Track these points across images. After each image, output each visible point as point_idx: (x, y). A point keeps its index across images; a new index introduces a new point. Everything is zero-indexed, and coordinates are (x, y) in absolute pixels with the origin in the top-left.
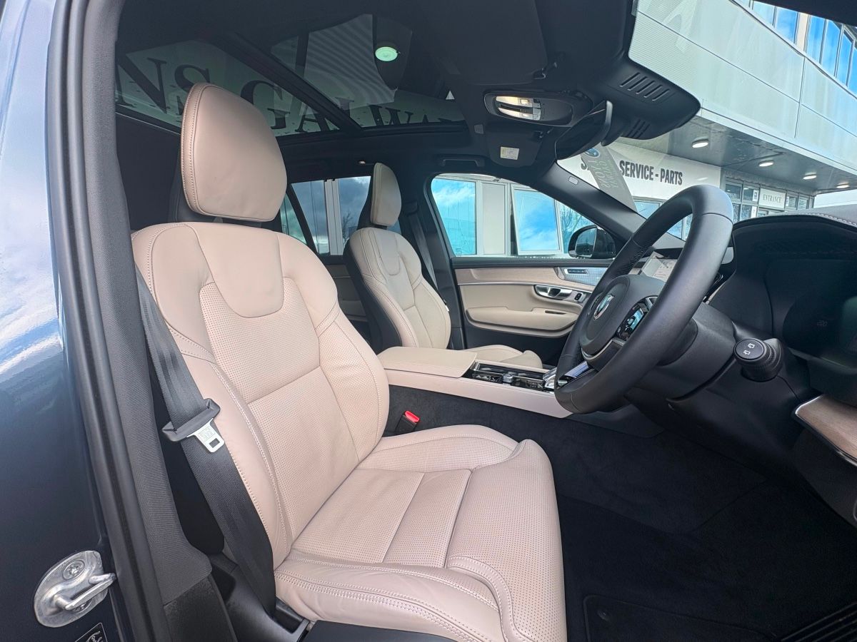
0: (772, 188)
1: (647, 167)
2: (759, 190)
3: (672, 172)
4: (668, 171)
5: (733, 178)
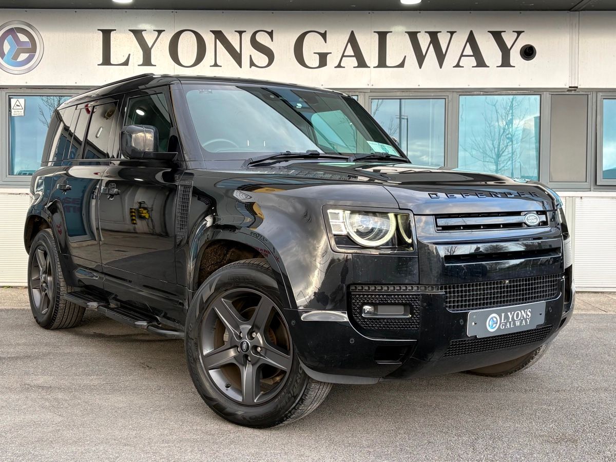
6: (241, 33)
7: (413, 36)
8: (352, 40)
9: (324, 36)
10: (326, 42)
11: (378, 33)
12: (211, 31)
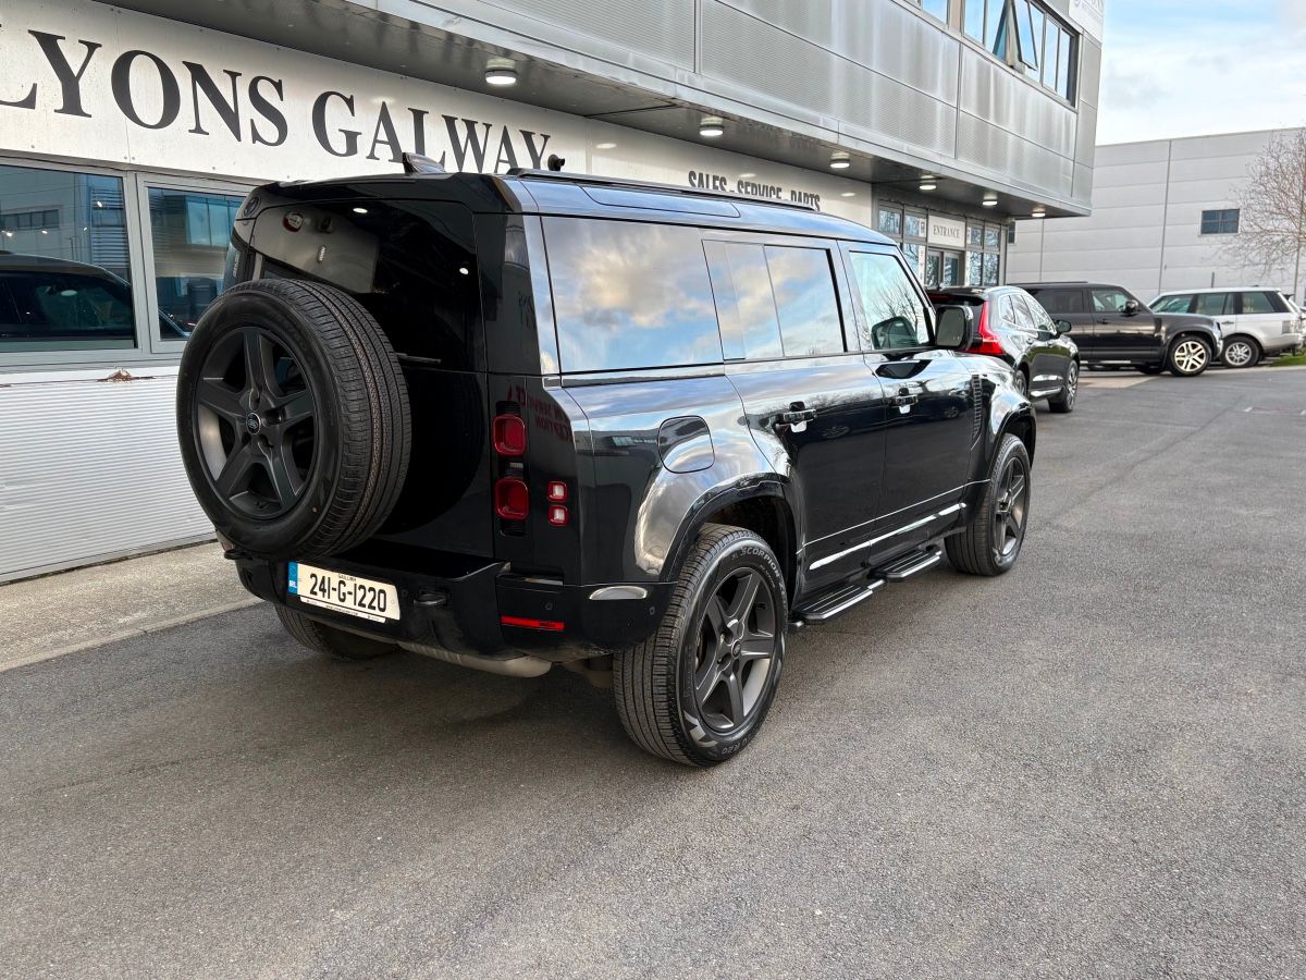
0: (943, 213)
1: (772, 188)
2: (927, 218)
3: (805, 194)
4: (800, 193)
5: (890, 201)
6: (234, 75)
7: (450, 121)
8: (384, 117)
9: (350, 102)
10: (353, 114)
11: (414, 111)
12: (184, 62)
